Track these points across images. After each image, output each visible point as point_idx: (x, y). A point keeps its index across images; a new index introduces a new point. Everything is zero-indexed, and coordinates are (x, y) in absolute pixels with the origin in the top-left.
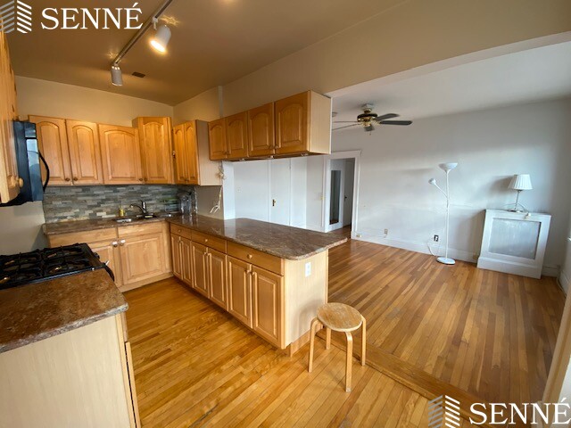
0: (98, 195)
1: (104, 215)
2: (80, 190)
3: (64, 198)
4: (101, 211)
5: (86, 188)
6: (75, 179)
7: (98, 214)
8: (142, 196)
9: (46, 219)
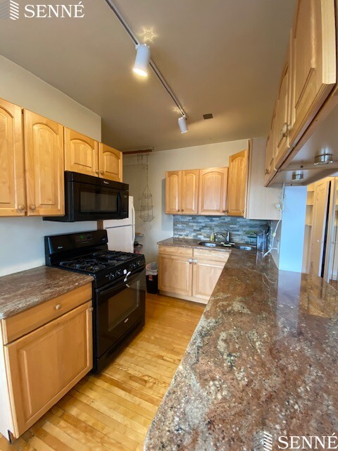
0: (201, 223)
1: (202, 238)
2: (191, 218)
3: (183, 223)
4: (201, 234)
5: (194, 217)
6: (183, 211)
7: (199, 236)
8: (231, 226)
9: (174, 234)
